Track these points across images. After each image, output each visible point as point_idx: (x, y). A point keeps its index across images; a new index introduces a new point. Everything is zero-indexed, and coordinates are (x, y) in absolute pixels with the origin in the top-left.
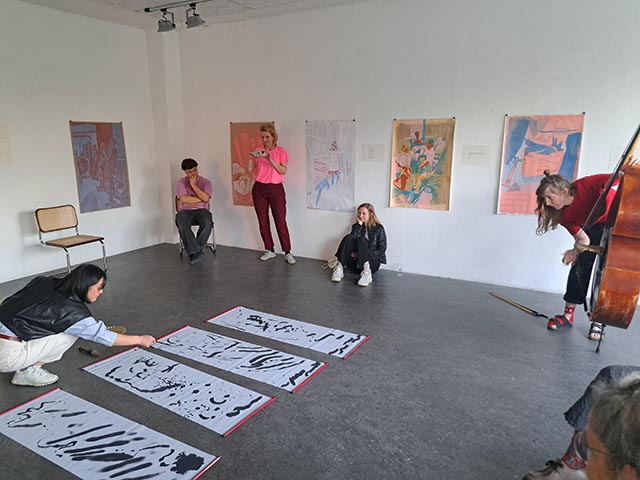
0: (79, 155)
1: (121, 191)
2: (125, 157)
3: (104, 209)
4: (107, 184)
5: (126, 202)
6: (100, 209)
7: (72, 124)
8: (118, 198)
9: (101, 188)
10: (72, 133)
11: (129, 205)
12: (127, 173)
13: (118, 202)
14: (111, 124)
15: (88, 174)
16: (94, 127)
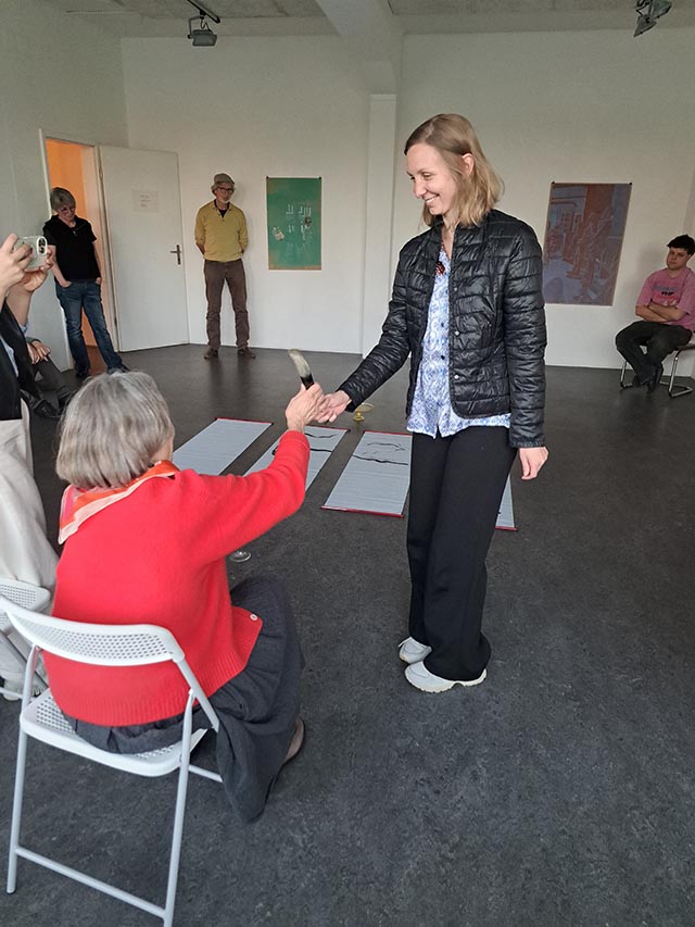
0: (552, 227)
1: (602, 282)
2: (622, 234)
3: (570, 303)
4: (584, 270)
5: (606, 299)
6: (563, 302)
7: (555, 186)
8: (595, 291)
9: (573, 274)
10: (552, 198)
11: (609, 302)
12: (618, 257)
13: (593, 296)
14: (613, 185)
15: (559, 253)
16: (586, 189)
